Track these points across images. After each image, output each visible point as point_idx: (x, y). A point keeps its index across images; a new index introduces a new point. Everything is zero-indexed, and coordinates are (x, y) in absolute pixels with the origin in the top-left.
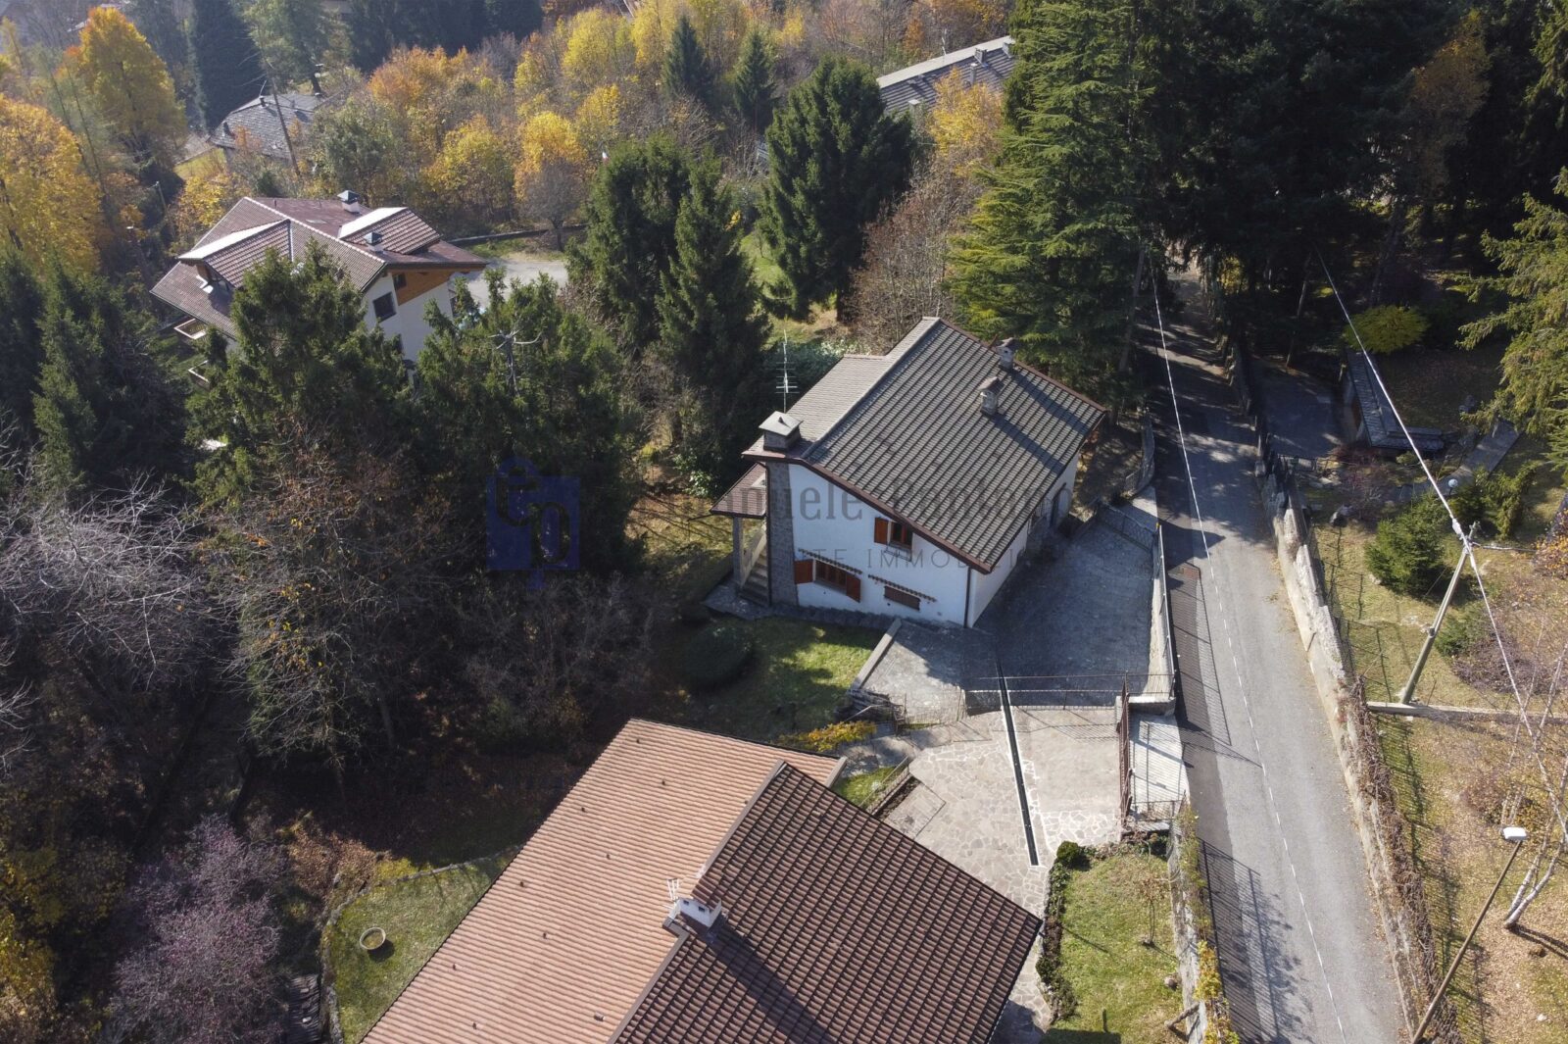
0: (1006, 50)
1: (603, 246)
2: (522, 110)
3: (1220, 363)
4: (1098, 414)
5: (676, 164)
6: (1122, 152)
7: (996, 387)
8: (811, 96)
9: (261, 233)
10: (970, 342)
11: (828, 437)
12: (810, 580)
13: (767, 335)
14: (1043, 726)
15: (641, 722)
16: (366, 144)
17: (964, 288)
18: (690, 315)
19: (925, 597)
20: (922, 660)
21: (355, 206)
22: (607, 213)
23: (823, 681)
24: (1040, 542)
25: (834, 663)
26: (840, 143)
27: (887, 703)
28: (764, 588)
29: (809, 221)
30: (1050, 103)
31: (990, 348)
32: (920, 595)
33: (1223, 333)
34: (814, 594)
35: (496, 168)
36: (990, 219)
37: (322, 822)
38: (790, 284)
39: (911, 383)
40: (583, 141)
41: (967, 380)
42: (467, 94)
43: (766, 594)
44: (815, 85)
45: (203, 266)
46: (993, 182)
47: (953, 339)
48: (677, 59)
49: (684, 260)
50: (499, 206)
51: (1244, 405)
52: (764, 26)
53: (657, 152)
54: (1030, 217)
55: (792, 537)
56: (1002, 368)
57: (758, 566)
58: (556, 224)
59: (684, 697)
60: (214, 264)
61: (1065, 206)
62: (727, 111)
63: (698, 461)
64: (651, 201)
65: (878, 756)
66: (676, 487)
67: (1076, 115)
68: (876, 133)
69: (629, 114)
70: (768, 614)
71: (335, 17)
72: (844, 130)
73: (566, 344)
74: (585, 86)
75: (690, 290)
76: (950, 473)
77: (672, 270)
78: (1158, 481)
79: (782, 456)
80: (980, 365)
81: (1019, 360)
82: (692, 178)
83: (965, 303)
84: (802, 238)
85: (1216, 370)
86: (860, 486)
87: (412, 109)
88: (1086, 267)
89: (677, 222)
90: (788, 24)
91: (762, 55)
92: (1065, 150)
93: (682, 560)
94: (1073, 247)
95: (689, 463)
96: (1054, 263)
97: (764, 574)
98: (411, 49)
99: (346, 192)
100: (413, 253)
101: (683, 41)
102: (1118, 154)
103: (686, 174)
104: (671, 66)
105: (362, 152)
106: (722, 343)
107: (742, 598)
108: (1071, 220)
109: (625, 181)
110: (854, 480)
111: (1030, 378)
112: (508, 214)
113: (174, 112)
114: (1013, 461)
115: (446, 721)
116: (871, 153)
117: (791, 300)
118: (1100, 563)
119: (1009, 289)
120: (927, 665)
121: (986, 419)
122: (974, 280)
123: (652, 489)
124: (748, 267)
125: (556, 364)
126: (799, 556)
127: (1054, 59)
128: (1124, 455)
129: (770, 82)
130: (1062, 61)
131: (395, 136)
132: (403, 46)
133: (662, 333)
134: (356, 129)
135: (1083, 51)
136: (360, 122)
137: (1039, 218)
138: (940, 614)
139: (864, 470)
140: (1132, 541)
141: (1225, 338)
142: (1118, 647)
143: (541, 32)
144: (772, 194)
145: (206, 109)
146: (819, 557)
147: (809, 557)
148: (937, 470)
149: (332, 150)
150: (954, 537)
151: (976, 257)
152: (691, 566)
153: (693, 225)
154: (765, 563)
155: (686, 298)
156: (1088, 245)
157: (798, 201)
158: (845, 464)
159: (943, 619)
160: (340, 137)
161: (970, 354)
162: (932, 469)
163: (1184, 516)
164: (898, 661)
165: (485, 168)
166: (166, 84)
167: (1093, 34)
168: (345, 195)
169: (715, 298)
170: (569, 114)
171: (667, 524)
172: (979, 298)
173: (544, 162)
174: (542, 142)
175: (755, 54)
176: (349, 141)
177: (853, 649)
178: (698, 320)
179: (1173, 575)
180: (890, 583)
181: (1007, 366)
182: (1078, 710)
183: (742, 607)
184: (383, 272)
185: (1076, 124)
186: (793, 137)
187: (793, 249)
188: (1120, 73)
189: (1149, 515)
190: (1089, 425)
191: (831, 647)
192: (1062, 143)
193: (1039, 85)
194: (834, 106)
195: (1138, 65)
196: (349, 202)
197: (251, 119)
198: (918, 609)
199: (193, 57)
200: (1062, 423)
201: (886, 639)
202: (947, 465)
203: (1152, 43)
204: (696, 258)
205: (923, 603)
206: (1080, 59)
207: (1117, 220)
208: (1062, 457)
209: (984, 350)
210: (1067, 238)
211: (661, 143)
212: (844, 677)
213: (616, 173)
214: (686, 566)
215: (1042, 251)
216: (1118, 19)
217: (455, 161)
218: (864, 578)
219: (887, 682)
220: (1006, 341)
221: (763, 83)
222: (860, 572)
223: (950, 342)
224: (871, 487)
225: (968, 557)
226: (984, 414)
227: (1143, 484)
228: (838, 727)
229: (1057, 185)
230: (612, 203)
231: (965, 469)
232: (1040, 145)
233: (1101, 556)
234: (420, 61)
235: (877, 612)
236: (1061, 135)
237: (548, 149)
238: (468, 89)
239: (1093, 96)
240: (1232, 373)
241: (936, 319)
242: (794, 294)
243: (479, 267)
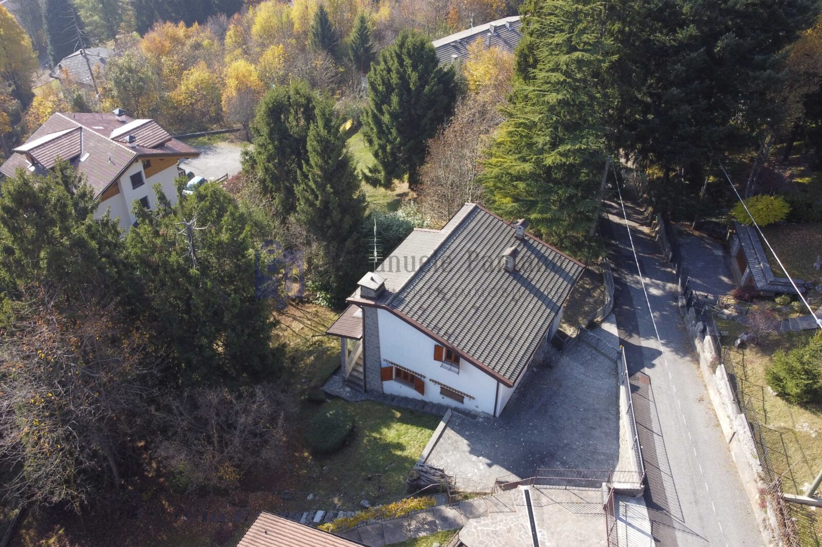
0: (508, 25)
1: (263, 151)
2: (227, 59)
3: (648, 225)
4: (580, 269)
5: (309, 99)
6: (596, 98)
7: (514, 254)
8: (394, 55)
9: (63, 135)
10: (496, 220)
11: (403, 290)
12: (390, 378)
13: (364, 208)
14: (552, 502)
15: (269, 516)
16: (136, 79)
17: (492, 184)
18: (316, 197)
19: (468, 396)
20: (466, 442)
21: (123, 118)
22: (265, 130)
23: (399, 453)
24: (543, 356)
25: (407, 439)
26: (412, 84)
27: (443, 476)
28: (362, 380)
29: (391, 130)
30: (551, 65)
31: (509, 225)
32: (465, 394)
33: (649, 205)
34: (393, 387)
35: (212, 92)
36: (509, 139)
37: (70, 537)
38: (381, 168)
39: (458, 249)
40: (261, 78)
41: (495, 247)
42: (196, 49)
43: (362, 384)
44: (397, 48)
45: (27, 154)
46: (511, 115)
47: (485, 218)
48: (317, 30)
49: (312, 162)
50: (213, 115)
51: (668, 256)
52: (367, 11)
53: (297, 93)
54: (534, 140)
55: (379, 352)
56: (517, 238)
57: (357, 364)
58: (246, 126)
59: (307, 458)
60: (34, 154)
61: (557, 131)
62: (345, 60)
63: (321, 285)
64: (294, 123)
65: (437, 522)
66: (308, 299)
67: (566, 73)
68: (434, 78)
69: (289, 61)
70: (363, 398)
71: (127, 4)
72: (414, 76)
73: (227, 230)
74: (264, 45)
75: (316, 182)
76: (485, 314)
77: (304, 170)
78: (616, 309)
79: (372, 303)
80: (503, 236)
81: (529, 233)
82: (317, 111)
83: (492, 192)
84: (388, 141)
85: (646, 230)
86: (425, 325)
87: (164, 57)
88: (570, 171)
89: (308, 139)
90: (381, 9)
91: (366, 28)
92: (560, 97)
93: (310, 353)
94: (564, 160)
95: (316, 287)
96: (549, 169)
97: (361, 369)
98: (165, 23)
99: (118, 109)
100: (155, 147)
101: (320, 19)
102: (592, 98)
103: (314, 108)
104: (314, 33)
105: (133, 83)
106: (336, 215)
107: (347, 385)
108: (562, 141)
109: (277, 111)
110: (421, 321)
111: (535, 244)
112: (218, 118)
113: (31, 58)
114: (526, 304)
115: (154, 465)
116: (431, 90)
117: (382, 176)
118: (582, 370)
119: (521, 185)
120: (469, 445)
121: (507, 274)
122: (498, 178)
123: (294, 300)
124: (353, 167)
125: (220, 243)
126: (384, 365)
127: (553, 37)
128: (592, 289)
129: (370, 43)
130: (559, 38)
131: (152, 73)
132: (160, 20)
133: (298, 209)
134: (130, 70)
135: (573, 32)
136: (133, 65)
137: (541, 140)
138: (477, 407)
139: (427, 313)
140: (603, 354)
141: (650, 209)
142: (597, 433)
143: (240, 14)
144: (370, 113)
145: (53, 56)
146: (397, 365)
147: (390, 365)
148: (476, 312)
149: (116, 82)
150: (488, 361)
151: (499, 164)
152: (316, 358)
153: (318, 141)
154: (361, 363)
155: (314, 186)
156: (574, 159)
157: (386, 118)
158: (415, 309)
159: (479, 410)
160: (121, 74)
161: (496, 228)
162: (473, 311)
163: (635, 336)
164: (450, 441)
165: (205, 93)
166: (27, 41)
167: (580, 21)
168: (117, 111)
169: (332, 187)
170: (254, 61)
171: (302, 326)
172: (501, 189)
173: (239, 90)
174: (237, 79)
175: (362, 27)
176: (126, 77)
177: (419, 429)
178: (321, 200)
179: (635, 383)
180: (444, 386)
181: (521, 237)
182: (575, 490)
183: (346, 392)
184: (136, 159)
185: (568, 80)
186: (383, 80)
187: (383, 147)
188: (594, 47)
189: (612, 335)
190: (575, 278)
191: (404, 426)
192: (558, 91)
193: (543, 53)
194: (408, 61)
195: (609, 42)
196: (119, 115)
197: (74, 63)
198: (462, 402)
199: (45, 26)
200: (557, 276)
201: (442, 425)
202: (482, 308)
203: (617, 26)
204: (320, 162)
205: (466, 400)
206: (571, 37)
207: (593, 143)
208: (557, 301)
209: (505, 225)
210: (561, 154)
211: (300, 86)
212: (413, 450)
213: (271, 106)
214: (312, 358)
215: (543, 162)
216: (595, 10)
217: (188, 88)
218: (427, 381)
219: (442, 458)
220: (520, 221)
221: (367, 43)
222: (424, 377)
223: (482, 221)
224: (432, 326)
225: (497, 375)
226: (506, 270)
227: (607, 313)
228: (409, 500)
229: (554, 119)
230: (268, 124)
231: (495, 310)
232: (543, 93)
233: (582, 364)
234: (170, 30)
235: (435, 402)
236: (557, 87)
237: (241, 82)
238: (197, 46)
239: (579, 62)
240: (657, 232)
241: (474, 205)
242: (383, 173)
243: (196, 155)
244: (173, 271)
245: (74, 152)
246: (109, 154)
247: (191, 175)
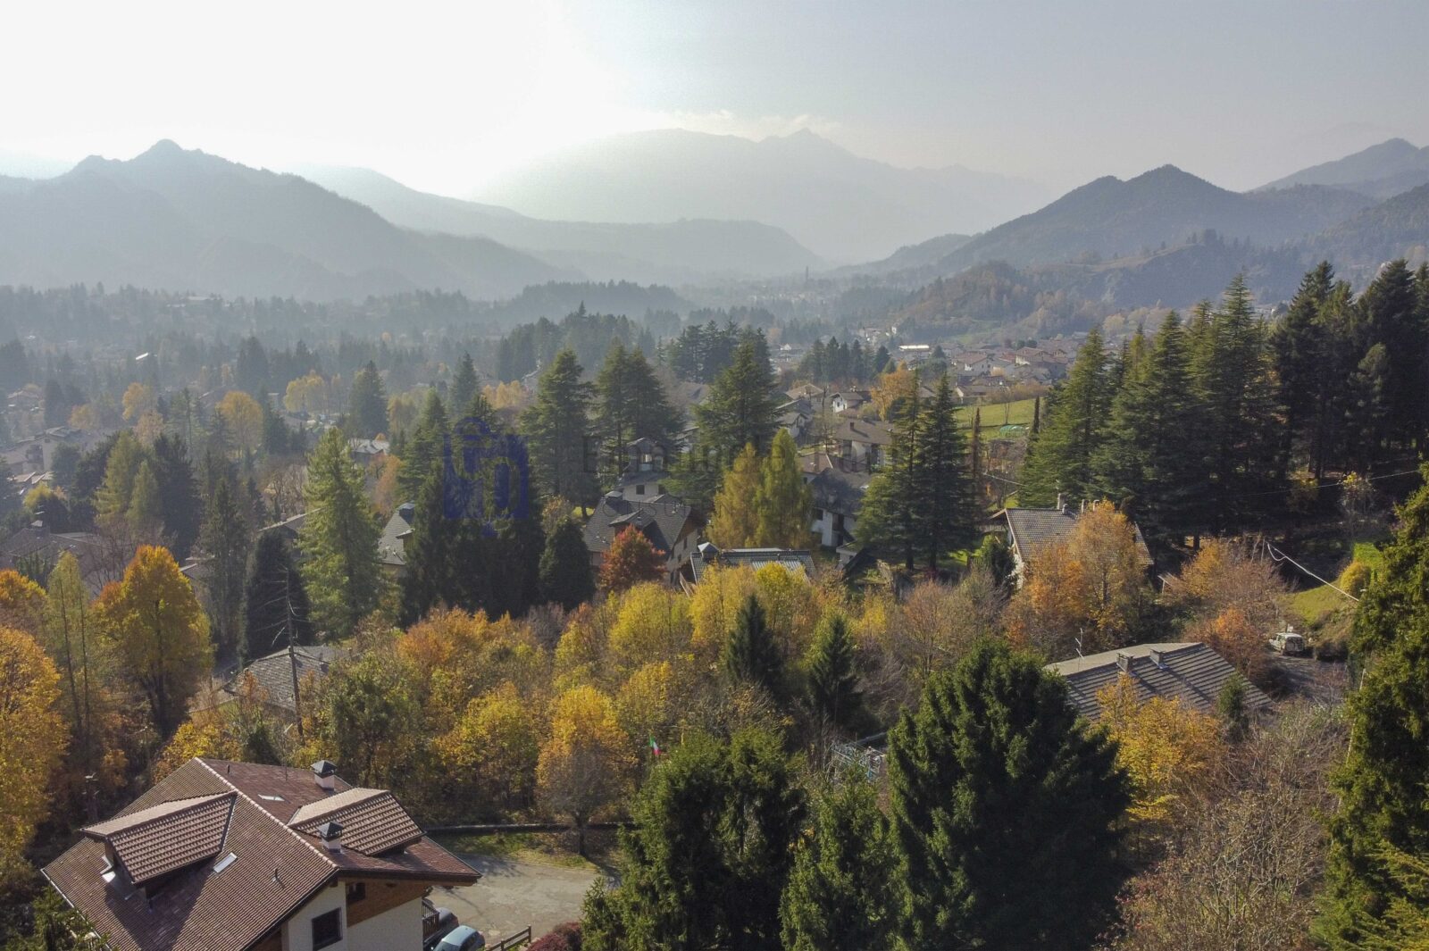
0: (1156, 659)
2: (558, 682)
8: (959, 693)
9: (194, 808)
16: (376, 705)
21: (331, 781)
22: (660, 851)
35: (520, 743)
40: (623, 722)
42: (501, 659)
44: (967, 679)
45: (108, 843)
48: (740, 640)
50: (516, 790)
52: (842, 612)
53: (751, 758)
58: (581, 821)
60: (118, 845)
62: (798, 702)
64: (730, 834)
68: (1067, 754)
69: (680, 693)
71: (391, 580)
72: (1018, 744)
74: (632, 663)
87: (439, 671)
89: (787, 889)
90: (868, 613)
91: (844, 643)
98: (450, 608)
99: (324, 763)
100: (381, 855)
101: (750, 621)
104: (734, 647)
105: (370, 713)
109: (694, 802)
112: (525, 800)
113: (200, 655)
129: (850, 675)
131: (411, 698)
132: (443, 604)
134: (369, 688)
136: (376, 680)
143: (590, 602)
149: (337, 709)
153: (820, 903)
157: (939, 841)
160: (349, 694)
165: (505, 745)
166: (201, 624)
168: (319, 767)
170: (612, 691)
173: (576, 744)
174: (576, 721)
175: (835, 640)
176: (358, 700)
184: (332, 881)
186: (932, 751)
194: (996, 708)
196: (324, 774)
197: (272, 669)
199: (244, 605)
211: (757, 744)
213: (681, 785)
217: (473, 732)
221: (843, 673)
230: (669, 834)
234: (459, 623)
237: (583, 730)
238: (504, 654)
245: (205, 849)
246: (278, 860)
247: (450, 922)
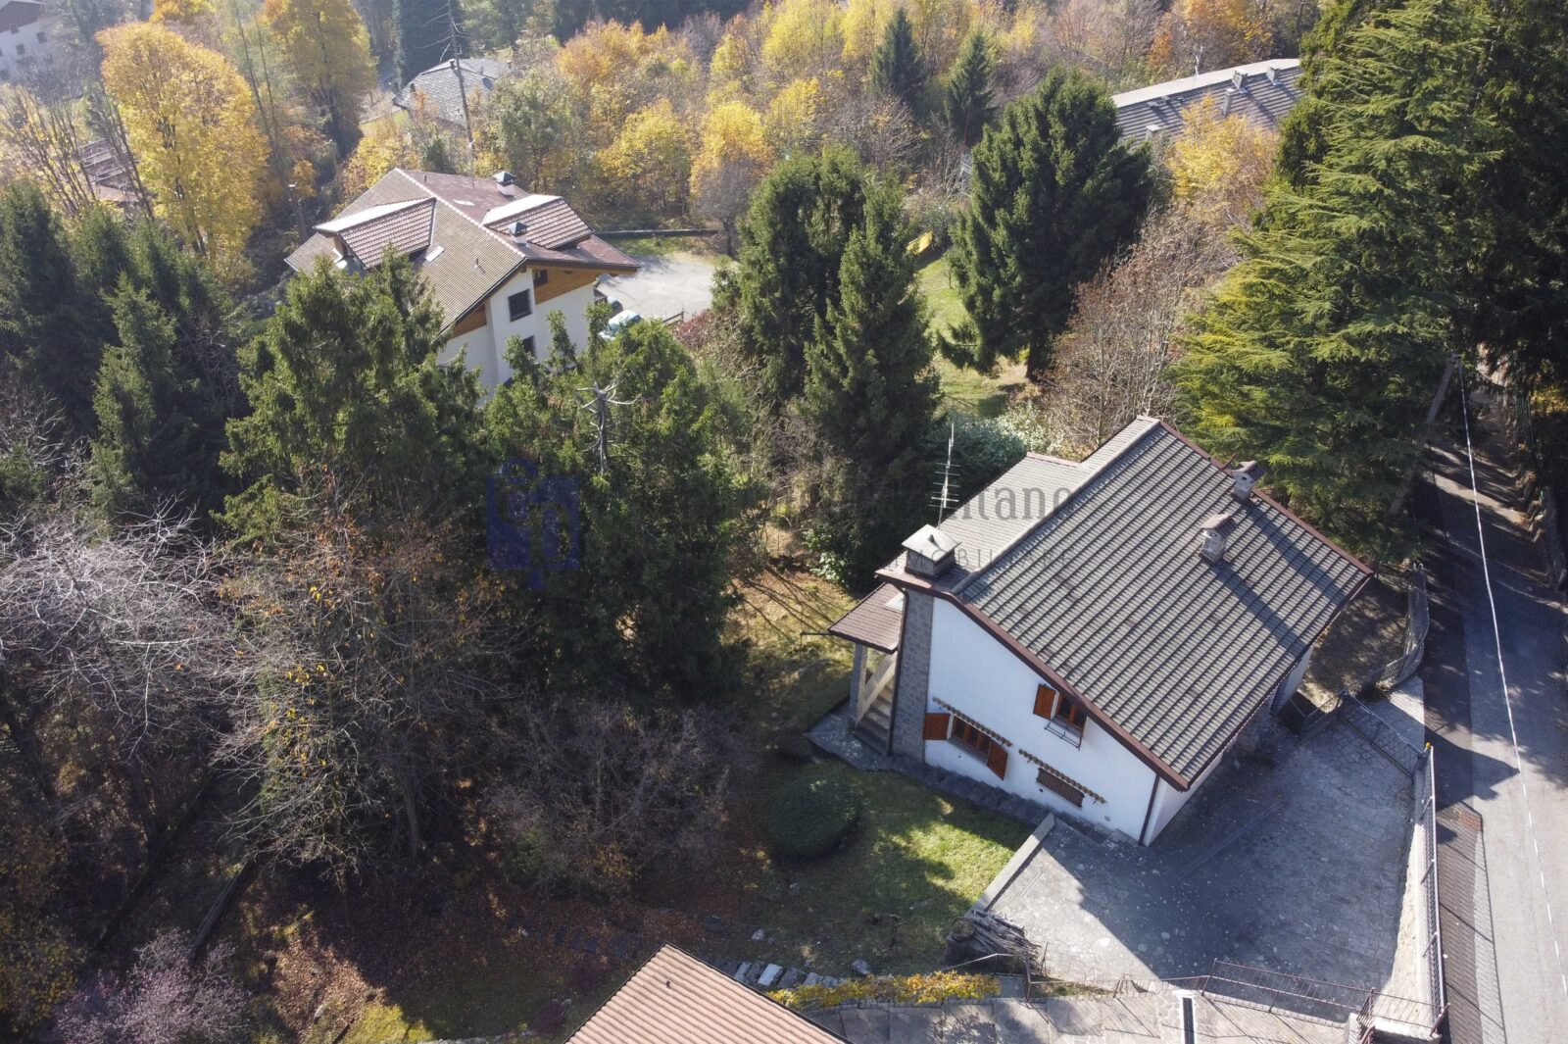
0: (1271, 75)
1: (755, 273)
2: (710, 99)
3: (1519, 506)
4: (1361, 576)
5: (855, 185)
6: (1442, 232)
7: (1226, 528)
8: (1032, 114)
9: (403, 210)
10: (1196, 458)
11: (992, 567)
12: (943, 737)
13: (935, 404)
14: (1236, 1032)
15: (678, 954)
16: (541, 120)
17: (1197, 384)
18: (844, 371)
19: (1091, 794)
20: (1075, 883)
21: (511, 189)
22: (764, 235)
23: (939, 882)
24: (1257, 738)
25: (959, 857)
26: (1059, 173)
27: (1021, 942)
28: (885, 731)
29: (1008, 260)
30: (1354, 159)
31: (1222, 470)
32: (1086, 790)
33: (1526, 468)
34: (944, 754)
35: (674, 156)
36: (1244, 299)
38: (976, 331)
39: (1111, 505)
40: (769, 138)
41: (1187, 509)
42: (657, 74)
43: (886, 738)
44: (1039, 101)
45: (337, 237)
46: (1255, 252)
47: (1174, 450)
48: (887, 56)
49: (846, 304)
50: (672, 199)
51: (1556, 577)
52: (990, 26)
53: (835, 169)
54: (1299, 305)
55: (927, 682)
56: (1235, 498)
57: (880, 699)
58: (728, 226)
60: (348, 239)
61: (1350, 292)
62: (934, 117)
63: (831, 540)
64: (820, 225)
65: (998, 1028)
66: (803, 564)
67: (1386, 178)
68: (1105, 165)
69: (825, 110)
70: (884, 766)
72: (1067, 159)
73: (669, 411)
74: (783, 77)
75: (847, 343)
76: (1149, 638)
77: (829, 316)
78: (1427, 669)
79: (926, 585)
80: (1206, 490)
81: (1262, 492)
82: (867, 208)
83: (1195, 401)
84: (998, 280)
86: (1024, 642)
87: (597, 86)
88: (1365, 375)
89: (843, 258)
90: (1018, 25)
91: (983, 59)
92: (1365, 224)
93: (793, 666)
94: (1356, 352)
95: (821, 542)
96: (1320, 369)
97: (887, 710)
98: (607, 22)
99: (503, 173)
100: (559, 249)
101: (897, 36)
102: (1434, 233)
103: (863, 200)
104: (880, 62)
105: (536, 128)
106: (878, 411)
107: (856, 737)
108: (1356, 315)
109: (791, 200)
110: (1017, 633)
111: (1271, 515)
112: (679, 208)
113: (365, 68)
114: (1236, 630)
115: (483, 826)
116: (1096, 189)
117: (975, 347)
118: (1337, 780)
119: (1259, 394)
120: (1081, 891)
121: (1205, 567)
122: (1211, 374)
123: (775, 561)
124: (923, 321)
125: (654, 434)
126: (933, 708)
127: (1367, 102)
128: (1380, 621)
129: (988, 89)
130: (1378, 105)
131: (573, 113)
132: (599, 18)
133: (807, 389)
134: (533, 104)
135: (1410, 95)
136: (540, 95)
137: (1313, 306)
138: (1108, 819)
139: (1032, 619)
140: (1386, 755)
141: (1529, 475)
142: (1351, 912)
143: (746, 15)
144: (969, 223)
145: (403, 67)
146: (959, 713)
147: (945, 710)
148: (1131, 632)
149: (506, 124)
150: (1143, 731)
151: (1218, 346)
152: (803, 677)
153: (861, 265)
154: (889, 698)
155: (842, 350)
156: (1378, 353)
157: (999, 236)
158: (1009, 609)
159: (1112, 825)
160: (516, 110)
161: (1194, 473)
162: (1125, 629)
163: (1462, 729)
164: (1043, 877)
165: (661, 158)
166: (362, 37)
167: (1430, 74)
168: (500, 176)
169: (877, 356)
170: (761, 107)
171: (784, 612)
172: (1215, 396)
173: (725, 157)
174: (725, 135)
175: (974, 56)
176: (525, 115)
177: (986, 843)
178: (853, 379)
179: (1449, 824)
180: (1047, 767)
181: (1243, 497)
182: (1291, 1017)
183: (853, 749)
184: (522, 267)
185: (1387, 192)
186: (1004, 161)
187: (985, 291)
188: (1451, 130)
189: (1412, 719)
190: (1346, 592)
191: (957, 832)
192: (1361, 213)
193: (1340, 133)
194: (1057, 128)
195: (1488, 121)
196: (505, 183)
197: (437, 84)
198: (1079, 805)
199: (396, 14)
200: (1309, 585)
201: (1032, 842)
202: (1145, 626)
203: (1508, 90)
204: (861, 304)
205: (1087, 801)
206: (1405, 105)
207: (1422, 325)
208: (1304, 633)
209: (1214, 470)
210: (1349, 339)
211: (840, 158)
212: (969, 881)
213: (781, 189)
214: (796, 675)
215: (1311, 352)
216: (1464, 54)
217: (632, 146)
218: (1013, 752)
219: (1024, 907)
220: (1247, 465)
221: (980, 89)
222: (1010, 745)
223: (1168, 455)
224: (1039, 646)
225: (1158, 762)
226: (1204, 559)
227: (1407, 673)
228: (948, 977)
229: (1347, 268)
230: (772, 224)
231: (1170, 634)
232: (1330, 214)
233: (1338, 769)
234: (615, 35)
235: (1025, 796)
236: (1361, 202)
237: (731, 143)
238: (659, 70)
239: (1416, 157)
240: (1538, 525)
241: (1155, 421)
242: (979, 342)
243: (630, 271)
244: (562, 473)
245: (417, 243)
246: (477, 252)
247: (617, 308)
